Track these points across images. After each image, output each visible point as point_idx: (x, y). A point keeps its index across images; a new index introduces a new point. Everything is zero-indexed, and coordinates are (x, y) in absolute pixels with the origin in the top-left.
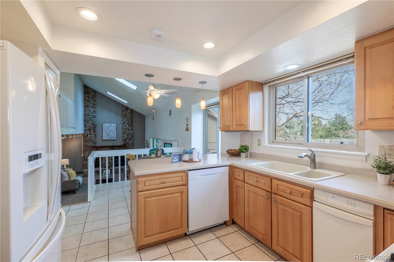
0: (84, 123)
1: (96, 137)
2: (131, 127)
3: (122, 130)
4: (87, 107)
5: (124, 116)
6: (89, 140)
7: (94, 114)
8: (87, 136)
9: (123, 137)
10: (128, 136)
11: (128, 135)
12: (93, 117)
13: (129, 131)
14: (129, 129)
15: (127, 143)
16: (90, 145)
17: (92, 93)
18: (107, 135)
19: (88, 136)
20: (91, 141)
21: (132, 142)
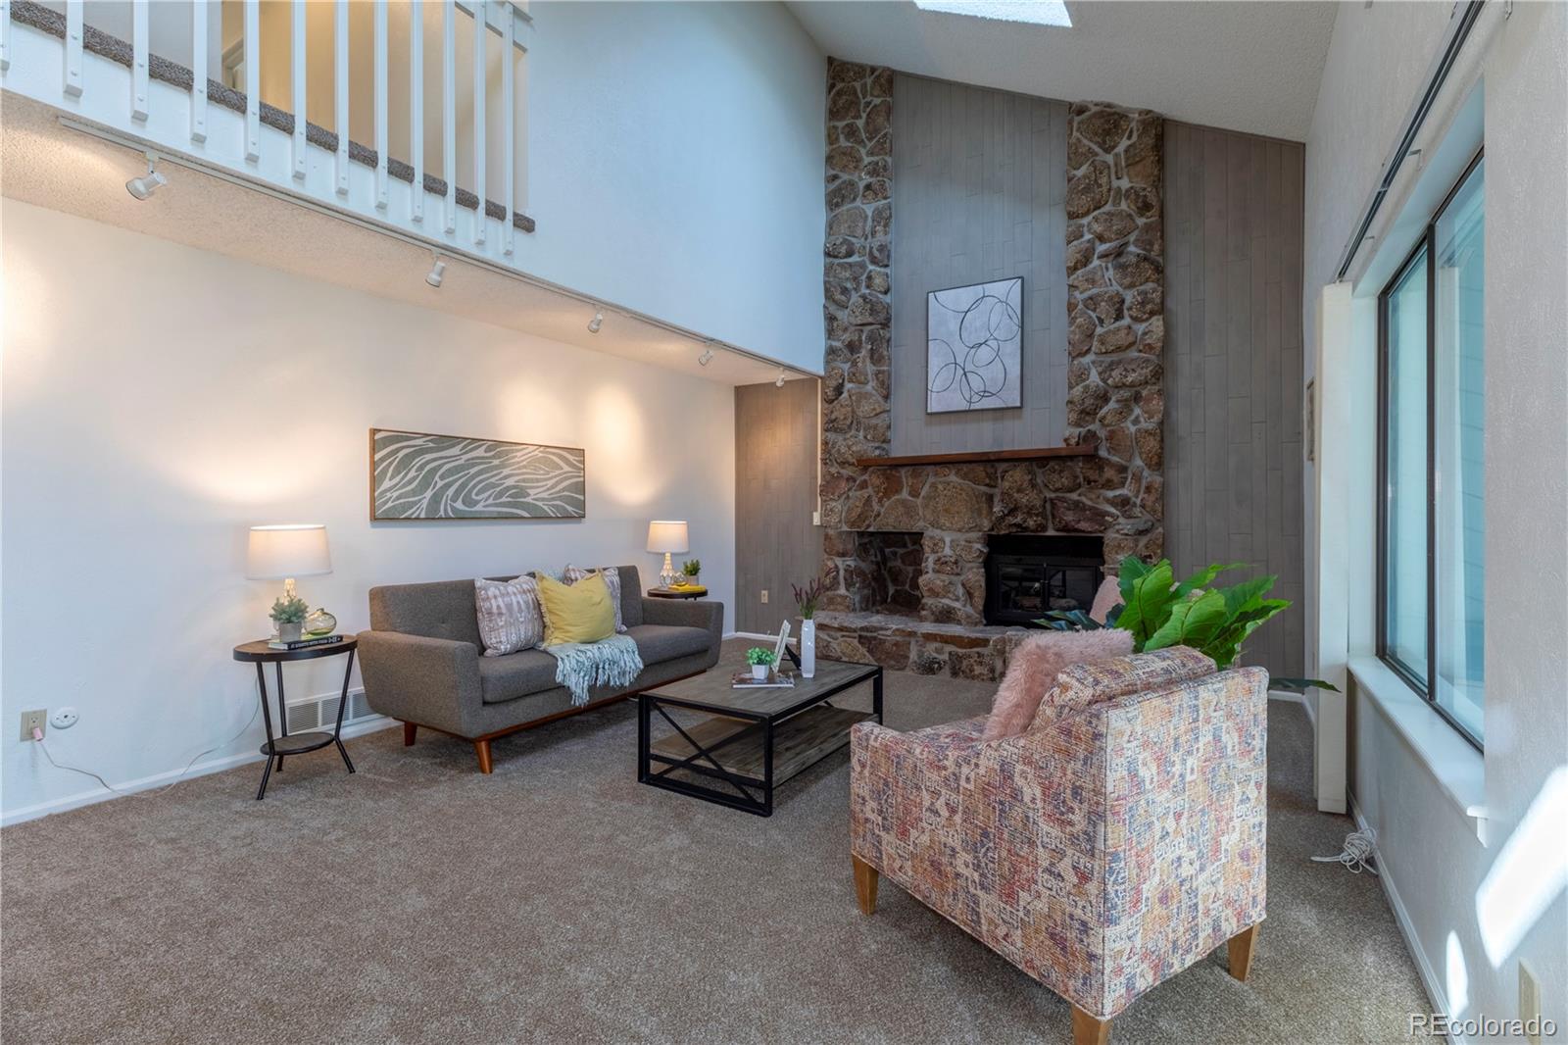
0: (825, 307)
1: (887, 397)
2: (1147, 280)
3: (1065, 319)
4: (843, 197)
5: (1083, 199)
6: (850, 414)
7: (880, 238)
8: (841, 393)
9: (1071, 387)
10: (1111, 367)
11: (1115, 357)
12: (874, 261)
13: (1127, 321)
14: (1129, 300)
15: (1102, 433)
16: (854, 448)
17: (869, 99)
18: (958, 378)
19: (845, 395)
20: (855, 422)
21: (1156, 419)
